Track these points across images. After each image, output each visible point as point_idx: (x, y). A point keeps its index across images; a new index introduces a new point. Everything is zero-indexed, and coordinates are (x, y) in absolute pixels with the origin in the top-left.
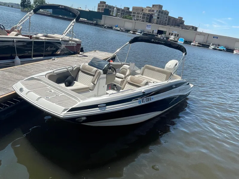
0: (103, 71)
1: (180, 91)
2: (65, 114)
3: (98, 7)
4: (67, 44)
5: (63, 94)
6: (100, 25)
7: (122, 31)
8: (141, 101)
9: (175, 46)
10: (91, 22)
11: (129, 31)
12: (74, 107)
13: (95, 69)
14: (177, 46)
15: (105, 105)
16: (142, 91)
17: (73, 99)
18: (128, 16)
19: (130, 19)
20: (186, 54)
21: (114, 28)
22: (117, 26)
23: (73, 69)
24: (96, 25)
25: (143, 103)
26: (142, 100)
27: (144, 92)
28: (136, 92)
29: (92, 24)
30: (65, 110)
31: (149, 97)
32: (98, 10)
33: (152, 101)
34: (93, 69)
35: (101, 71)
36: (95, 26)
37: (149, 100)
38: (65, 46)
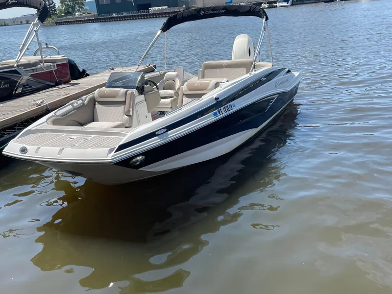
0: (137, 89)
1: (277, 85)
2: (113, 156)
4: (33, 70)
5: (93, 136)
8: (218, 113)
9: (246, 10)
10: (175, 9)
11: (259, 4)
12: (121, 143)
13: (123, 90)
14: (248, 9)
15: (166, 130)
16: (213, 97)
17: (113, 137)
20: (267, 19)
23: (84, 103)
25: (221, 115)
26: (219, 111)
27: (217, 99)
28: (204, 101)
30: (111, 151)
31: (228, 105)
33: (234, 109)
34: (119, 91)
35: (134, 91)
37: (230, 109)
38: (31, 76)
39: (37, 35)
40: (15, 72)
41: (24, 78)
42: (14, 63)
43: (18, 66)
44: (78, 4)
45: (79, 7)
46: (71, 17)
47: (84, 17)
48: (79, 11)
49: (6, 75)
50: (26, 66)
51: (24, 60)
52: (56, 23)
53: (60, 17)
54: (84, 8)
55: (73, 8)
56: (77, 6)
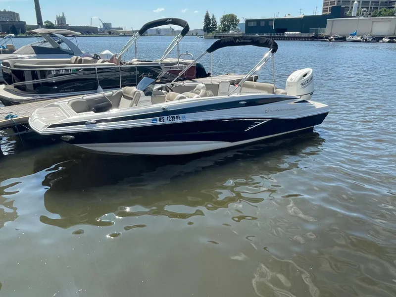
0: (144, 91)
3: (324, 6)
4: (171, 67)
6: (322, 38)
7: (366, 42)
8: (158, 120)
10: (306, 35)
11: (381, 38)
12: (56, 123)
18: (385, 10)
19: (389, 16)
21: (349, 38)
22: (355, 34)
23: (113, 94)
24: (315, 38)
26: (160, 118)
27: (163, 109)
28: (150, 108)
29: (308, 38)
30: (46, 126)
31: (176, 115)
32: (323, 11)
33: (183, 121)
34: (131, 91)
35: (141, 92)
36: (312, 40)
37: (176, 119)
38: (168, 71)
39: (178, 44)
40: (159, 67)
41: (164, 73)
42: (159, 61)
43: (161, 64)
44: (233, 24)
45: (233, 27)
46: (226, 33)
47: (235, 34)
48: (232, 29)
49: (153, 69)
50: (167, 64)
51: (168, 60)
52: (214, 37)
53: (218, 32)
54: (237, 27)
55: (229, 27)
56: (232, 26)
